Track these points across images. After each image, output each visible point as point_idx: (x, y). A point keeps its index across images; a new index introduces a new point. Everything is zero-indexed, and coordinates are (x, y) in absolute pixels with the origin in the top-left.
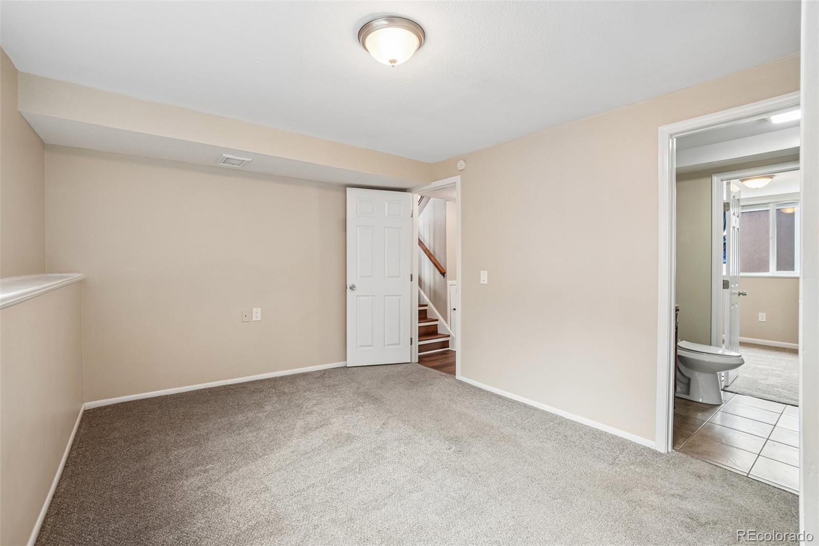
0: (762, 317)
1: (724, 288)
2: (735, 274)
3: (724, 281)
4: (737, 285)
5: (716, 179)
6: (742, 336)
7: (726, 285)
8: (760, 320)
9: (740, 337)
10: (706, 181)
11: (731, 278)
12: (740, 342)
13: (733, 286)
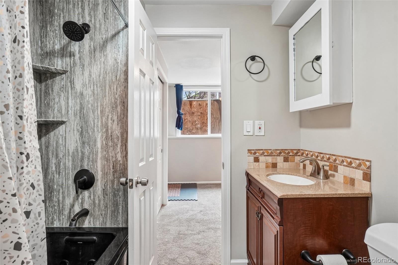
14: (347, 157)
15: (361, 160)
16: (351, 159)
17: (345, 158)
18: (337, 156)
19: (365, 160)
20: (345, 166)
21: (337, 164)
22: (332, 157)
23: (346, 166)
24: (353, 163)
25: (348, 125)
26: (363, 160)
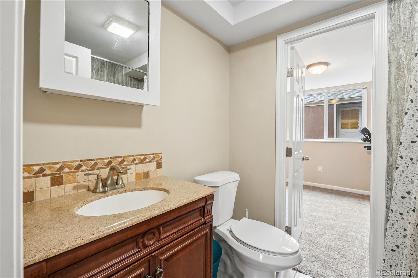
0: (320, 169)
1: (287, 156)
2: (299, 140)
3: (287, 148)
4: (301, 151)
5: (280, 40)
6: (305, 181)
7: (289, 152)
8: (319, 170)
9: (304, 182)
10: (271, 44)
11: (294, 143)
12: (304, 186)
13: (296, 153)
14: (140, 155)
15: (155, 154)
16: (144, 155)
17: (137, 157)
18: (124, 157)
19: (158, 153)
20: (137, 164)
21: (125, 165)
22: (116, 160)
23: (139, 163)
24: (146, 159)
25: (139, 125)
26: (157, 154)
